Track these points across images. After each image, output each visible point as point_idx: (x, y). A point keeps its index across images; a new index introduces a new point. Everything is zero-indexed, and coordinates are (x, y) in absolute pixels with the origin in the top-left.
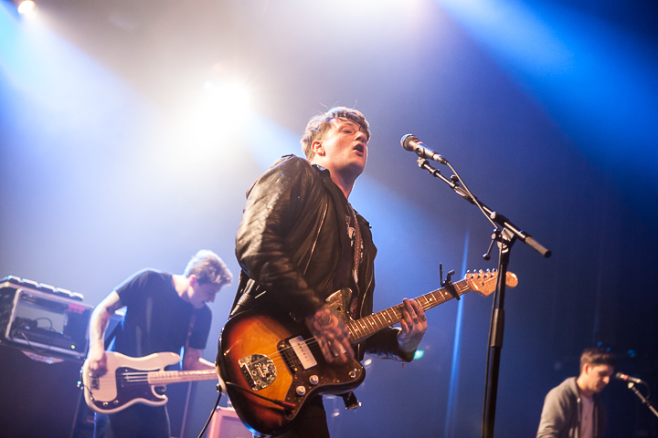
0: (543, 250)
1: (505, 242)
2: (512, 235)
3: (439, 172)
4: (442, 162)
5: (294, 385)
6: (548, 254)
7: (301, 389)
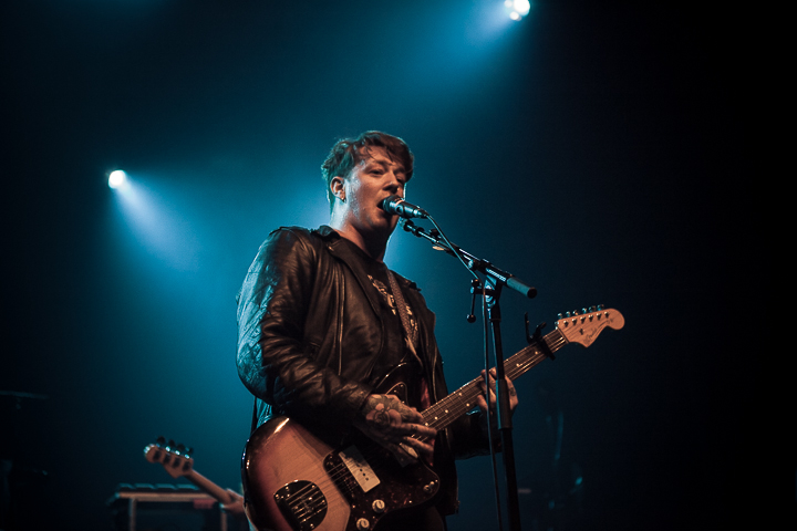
0: (525, 289)
1: (488, 292)
2: (495, 282)
3: (422, 230)
4: (422, 217)
5: (352, 521)
6: (532, 294)
7: (363, 522)
